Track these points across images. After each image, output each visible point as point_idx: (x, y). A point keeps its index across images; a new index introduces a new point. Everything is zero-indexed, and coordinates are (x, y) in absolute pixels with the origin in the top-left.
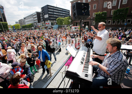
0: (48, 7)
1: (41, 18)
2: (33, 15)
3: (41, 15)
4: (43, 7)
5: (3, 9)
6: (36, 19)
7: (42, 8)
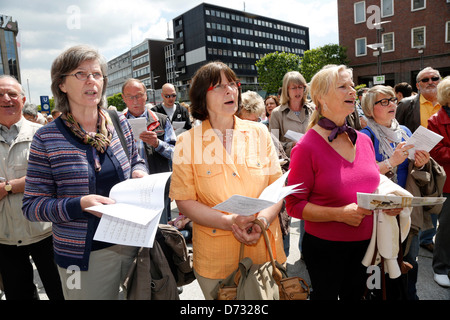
0: (207, 12)
1: (170, 65)
2: (133, 54)
3: (169, 54)
4: (182, 17)
5: (15, 33)
6: (147, 70)
7: (176, 22)
